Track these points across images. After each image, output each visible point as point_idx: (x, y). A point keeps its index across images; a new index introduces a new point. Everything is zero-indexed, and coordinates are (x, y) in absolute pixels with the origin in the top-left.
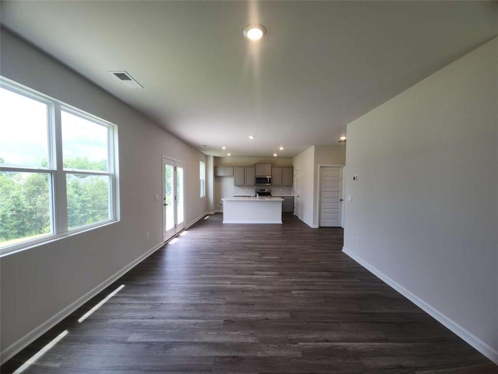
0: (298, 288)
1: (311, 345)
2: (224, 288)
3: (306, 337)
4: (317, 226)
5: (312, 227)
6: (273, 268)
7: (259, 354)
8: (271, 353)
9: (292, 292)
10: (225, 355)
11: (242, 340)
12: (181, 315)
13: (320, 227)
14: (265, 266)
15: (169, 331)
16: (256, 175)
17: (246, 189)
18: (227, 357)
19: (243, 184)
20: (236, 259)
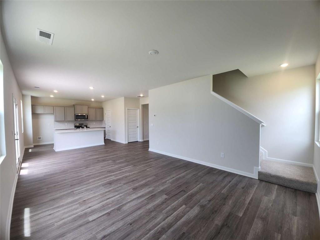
0: (148, 168)
1: (171, 181)
2: (114, 180)
3: (167, 179)
4: (127, 143)
5: (124, 143)
6: (127, 165)
7: (159, 191)
8: (162, 188)
9: (147, 170)
10: (148, 197)
11: (148, 190)
12: (107, 198)
13: (128, 143)
14: (123, 165)
15: (110, 205)
16: (76, 113)
17: (66, 124)
18: (149, 197)
19: (64, 120)
20: (102, 167)
